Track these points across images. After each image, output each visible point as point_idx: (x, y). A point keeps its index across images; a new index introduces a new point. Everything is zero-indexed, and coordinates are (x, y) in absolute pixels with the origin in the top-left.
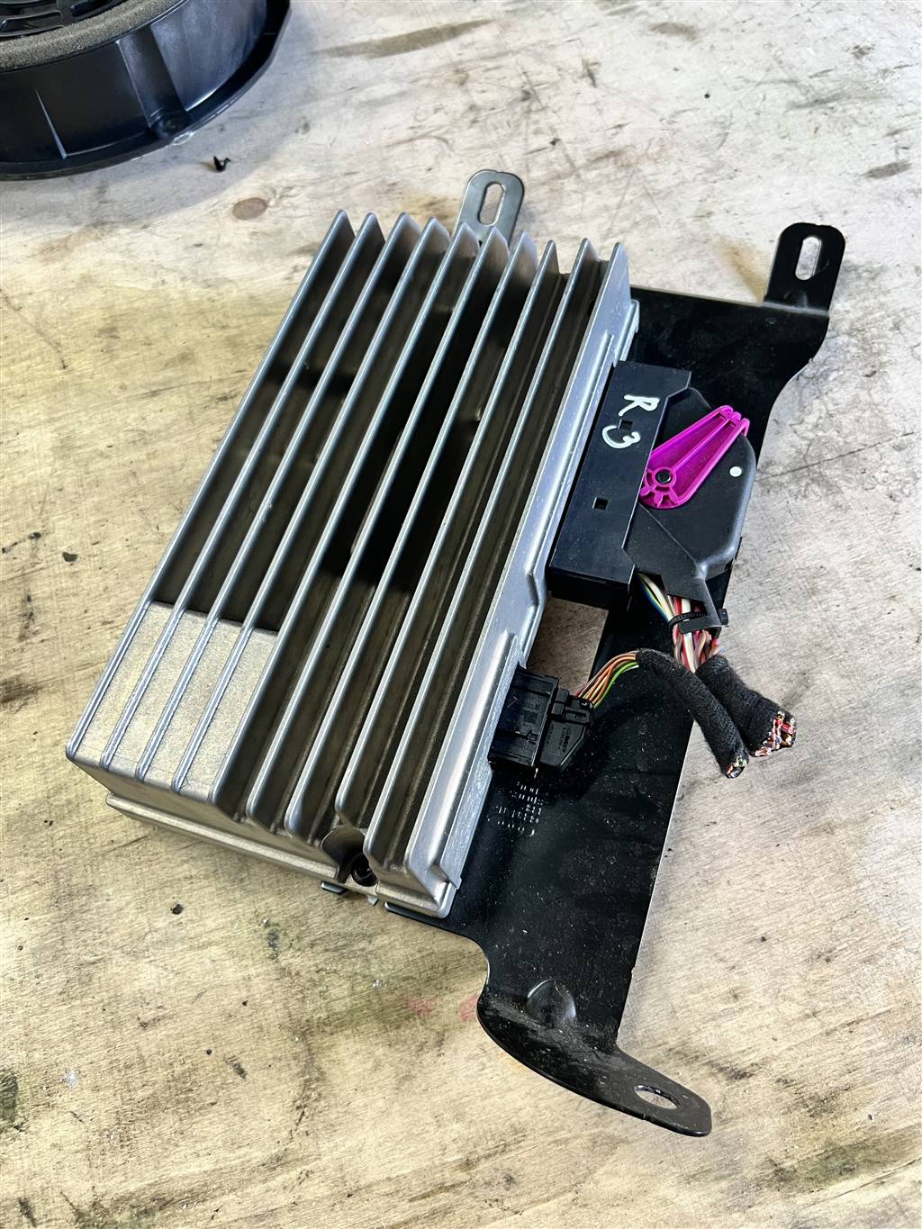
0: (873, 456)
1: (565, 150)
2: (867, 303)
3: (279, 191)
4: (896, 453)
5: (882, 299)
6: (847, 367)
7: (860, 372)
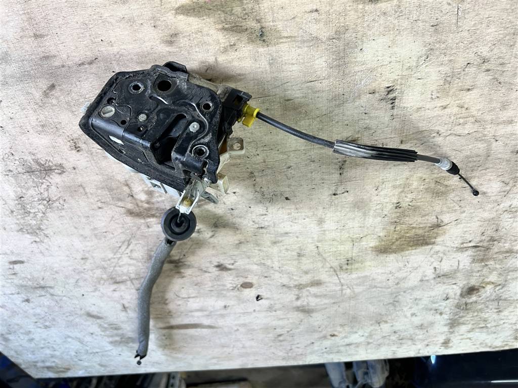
0: (20, 169)
1: (135, 287)
2: (24, 221)
3: (236, 289)
4: (11, 169)
5: (18, 222)
6: (31, 201)
7: (25, 199)
